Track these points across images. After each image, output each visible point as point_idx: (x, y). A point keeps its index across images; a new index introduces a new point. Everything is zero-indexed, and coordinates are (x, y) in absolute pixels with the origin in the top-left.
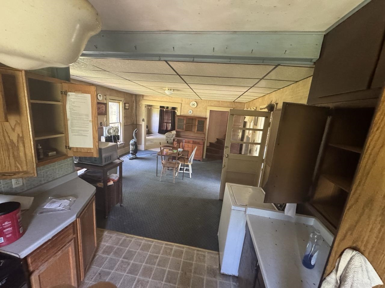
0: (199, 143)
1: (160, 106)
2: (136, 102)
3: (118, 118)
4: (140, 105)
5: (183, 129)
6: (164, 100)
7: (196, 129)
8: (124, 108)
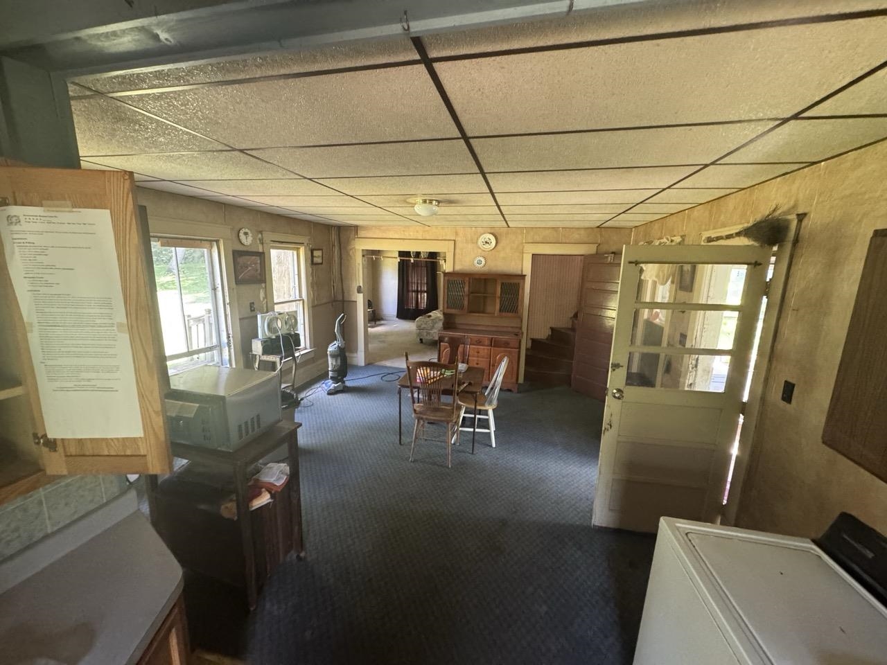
0: (506, 344)
1: (400, 252)
2: (340, 245)
3: (297, 288)
4: (351, 253)
5: (462, 308)
6: (410, 235)
7: (498, 307)
8: (310, 262)
